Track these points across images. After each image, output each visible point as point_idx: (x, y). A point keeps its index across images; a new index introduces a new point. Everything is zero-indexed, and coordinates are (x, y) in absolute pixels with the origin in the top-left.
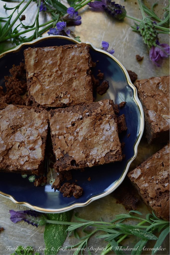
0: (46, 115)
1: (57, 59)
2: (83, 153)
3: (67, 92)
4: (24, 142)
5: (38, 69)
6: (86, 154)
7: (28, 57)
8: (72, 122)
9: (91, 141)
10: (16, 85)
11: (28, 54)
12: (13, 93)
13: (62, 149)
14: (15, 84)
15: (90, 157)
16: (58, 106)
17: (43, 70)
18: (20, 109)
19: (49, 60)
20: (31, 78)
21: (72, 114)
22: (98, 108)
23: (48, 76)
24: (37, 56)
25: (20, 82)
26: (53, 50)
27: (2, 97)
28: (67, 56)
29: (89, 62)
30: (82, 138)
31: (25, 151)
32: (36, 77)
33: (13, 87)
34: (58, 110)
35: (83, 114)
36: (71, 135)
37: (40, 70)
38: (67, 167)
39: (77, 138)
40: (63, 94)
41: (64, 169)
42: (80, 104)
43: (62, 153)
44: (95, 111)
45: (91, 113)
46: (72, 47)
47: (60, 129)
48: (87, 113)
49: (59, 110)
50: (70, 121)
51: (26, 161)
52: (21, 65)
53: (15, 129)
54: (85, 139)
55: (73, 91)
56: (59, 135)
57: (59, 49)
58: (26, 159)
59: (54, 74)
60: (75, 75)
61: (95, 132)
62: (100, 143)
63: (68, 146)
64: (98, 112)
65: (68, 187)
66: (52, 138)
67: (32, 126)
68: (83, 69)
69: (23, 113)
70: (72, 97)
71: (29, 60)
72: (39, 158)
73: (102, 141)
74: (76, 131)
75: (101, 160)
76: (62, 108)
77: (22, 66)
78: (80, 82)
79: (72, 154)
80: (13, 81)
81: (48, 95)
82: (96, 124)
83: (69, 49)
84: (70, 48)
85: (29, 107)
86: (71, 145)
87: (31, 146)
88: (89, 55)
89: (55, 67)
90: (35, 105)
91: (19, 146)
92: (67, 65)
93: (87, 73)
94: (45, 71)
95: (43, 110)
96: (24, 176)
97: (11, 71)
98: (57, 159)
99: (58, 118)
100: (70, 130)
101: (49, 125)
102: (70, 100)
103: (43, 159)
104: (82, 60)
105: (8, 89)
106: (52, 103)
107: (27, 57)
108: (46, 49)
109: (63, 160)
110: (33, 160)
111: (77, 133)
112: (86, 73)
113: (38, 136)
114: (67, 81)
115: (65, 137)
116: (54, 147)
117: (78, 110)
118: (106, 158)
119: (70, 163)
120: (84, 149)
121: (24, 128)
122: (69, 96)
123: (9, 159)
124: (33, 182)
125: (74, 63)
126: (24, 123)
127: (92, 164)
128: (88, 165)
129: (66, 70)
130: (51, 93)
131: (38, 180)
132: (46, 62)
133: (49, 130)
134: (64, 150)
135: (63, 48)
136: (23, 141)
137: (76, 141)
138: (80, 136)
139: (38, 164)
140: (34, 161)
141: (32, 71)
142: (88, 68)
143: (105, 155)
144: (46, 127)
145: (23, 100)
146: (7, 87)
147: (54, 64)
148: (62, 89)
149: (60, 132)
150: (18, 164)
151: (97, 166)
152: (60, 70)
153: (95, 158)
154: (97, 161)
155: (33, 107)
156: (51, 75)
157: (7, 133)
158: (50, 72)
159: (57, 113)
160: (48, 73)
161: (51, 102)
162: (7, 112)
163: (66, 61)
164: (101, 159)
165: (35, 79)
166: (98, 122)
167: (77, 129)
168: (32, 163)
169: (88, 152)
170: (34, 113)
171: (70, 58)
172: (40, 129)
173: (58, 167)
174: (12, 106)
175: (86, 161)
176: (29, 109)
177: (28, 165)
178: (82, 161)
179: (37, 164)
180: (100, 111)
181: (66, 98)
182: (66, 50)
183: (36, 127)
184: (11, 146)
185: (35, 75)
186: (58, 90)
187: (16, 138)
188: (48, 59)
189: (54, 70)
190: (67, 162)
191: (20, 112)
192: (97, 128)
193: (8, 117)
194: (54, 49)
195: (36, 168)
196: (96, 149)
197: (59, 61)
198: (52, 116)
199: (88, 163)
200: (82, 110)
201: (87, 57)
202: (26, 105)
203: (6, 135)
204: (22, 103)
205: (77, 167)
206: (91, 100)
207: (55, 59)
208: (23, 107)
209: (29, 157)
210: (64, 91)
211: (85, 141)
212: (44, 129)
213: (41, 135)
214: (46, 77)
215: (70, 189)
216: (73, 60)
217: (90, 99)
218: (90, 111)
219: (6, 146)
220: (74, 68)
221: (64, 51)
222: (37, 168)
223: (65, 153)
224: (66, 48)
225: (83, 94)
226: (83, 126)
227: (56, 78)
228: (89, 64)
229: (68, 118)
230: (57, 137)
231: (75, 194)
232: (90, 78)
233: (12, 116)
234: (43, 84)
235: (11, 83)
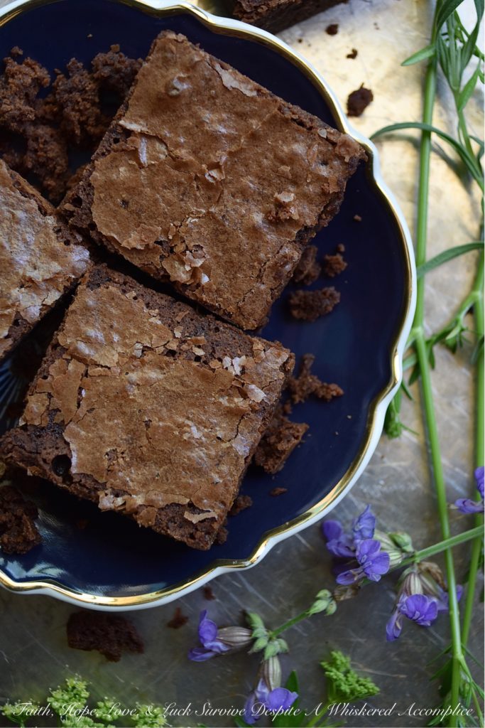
1: (242, 130)
2: (107, 454)
3: (202, 248)
6: (115, 463)
10: (79, 111)
11: (166, 54)
13: (56, 402)
14: (77, 103)
15: (120, 482)
16: (145, 268)
19: (214, 117)
20: (128, 133)
21: (153, 320)
24: (189, 78)
26: (247, 93)
29: (325, 207)
34: (122, 282)
35: (185, 342)
38: (34, 465)
40: (184, 245)
41: (21, 464)
43: (48, 415)
45: (211, 355)
46: (310, 128)
49: (125, 284)
56: (73, 357)
57: (266, 105)
59: (199, 168)
63: (78, 407)
66: (49, 350)
71: (156, 73)
75: (143, 512)
79: (75, 436)
81: (139, 216)
83: (296, 125)
84: (301, 123)
86: (90, 411)
88: (342, 188)
89: (216, 149)
93: (299, 235)
98: (22, 424)
99: (106, 302)
106: (135, 250)
107: (156, 60)
108: (230, 78)
109: (39, 436)
112: (295, 232)
115: (86, 375)
116: (39, 380)
117: (179, 320)
118: (162, 516)
119: (52, 457)
120: (118, 447)
122: (197, 263)
128: (98, 498)
130: (151, 217)
132: (203, 114)
134: (58, 410)
135: (280, 109)
142: (312, 221)
143: (168, 505)
152: (227, 171)
159: (112, 289)
161: (135, 244)
175: (101, 484)
178: (89, 476)
181: (183, 263)
182: (287, 123)
186: (177, 223)
188: (213, 111)
189: (208, 156)
190: (44, 452)
194: (252, 94)
196: (153, 468)
197: (242, 140)
200: (190, 329)
201: (332, 189)
205: (63, 483)
206: (252, 322)
207: (235, 124)
210: (193, 240)
217: (251, 315)
221: (276, 122)
223: (58, 419)
224: (288, 117)
225: (242, 287)
227: (198, 182)
228: (322, 212)
230: (64, 356)
232: (297, 255)
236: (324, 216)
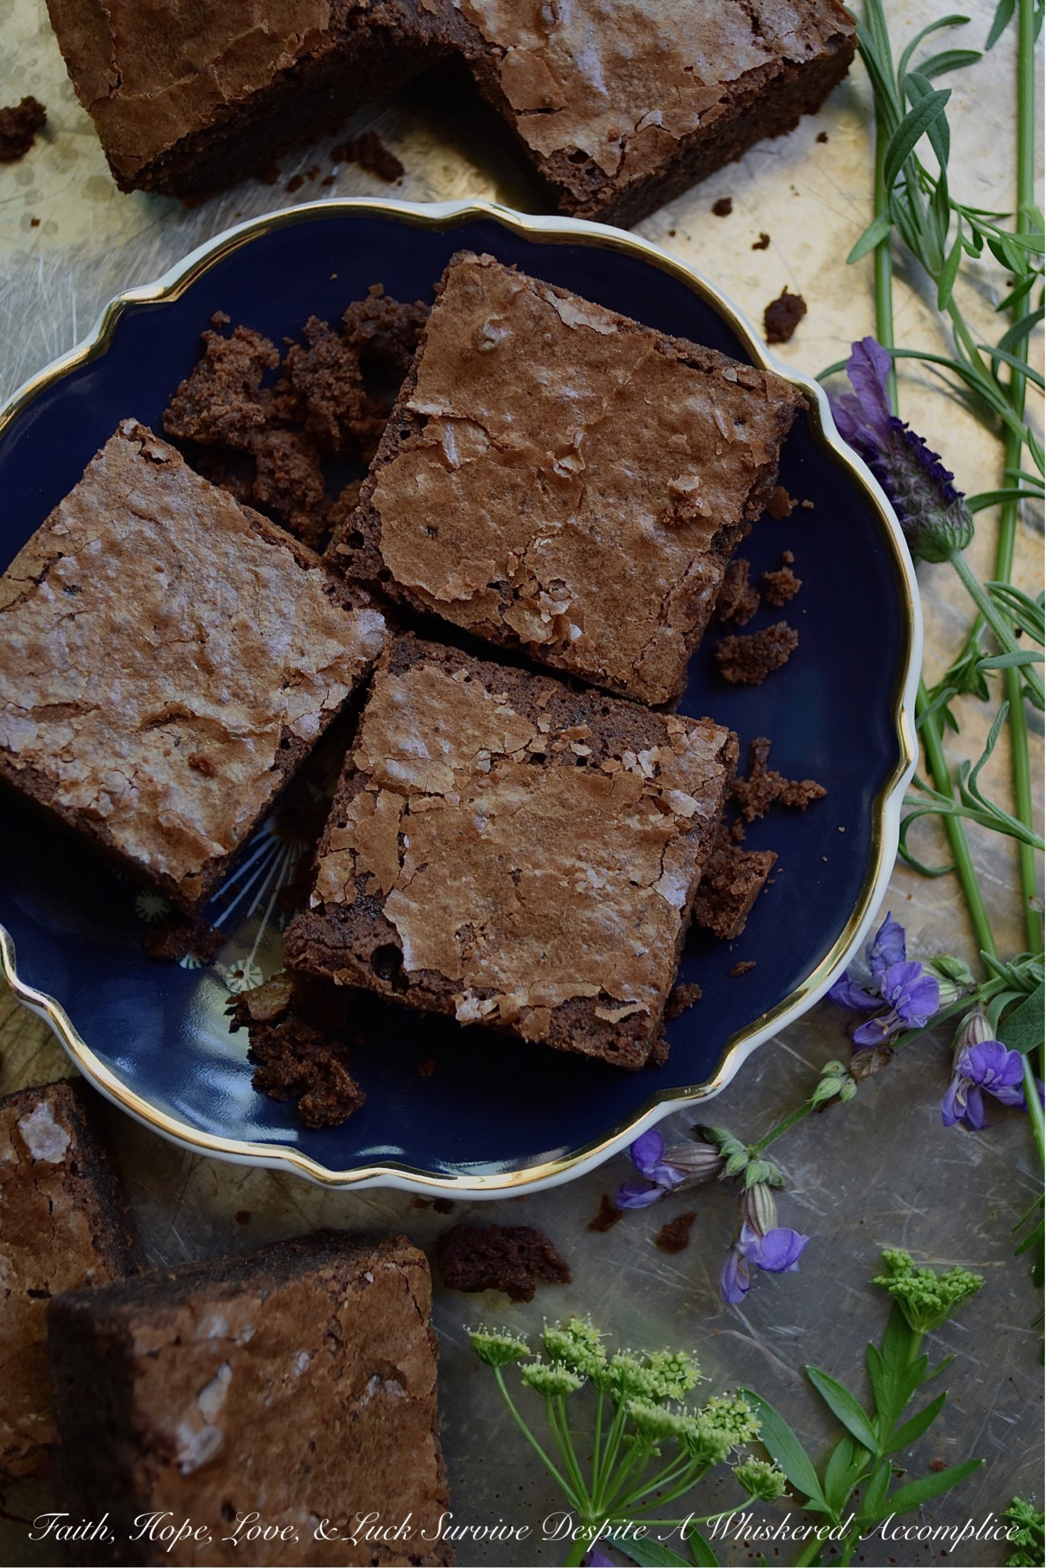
1: (602, 388)
2: (459, 935)
3: (564, 583)
5: (475, 385)
7: (457, 304)
10: (334, 398)
11: (466, 288)
13: (365, 862)
16: (477, 629)
19: (555, 375)
20: (419, 419)
21: (501, 710)
24: (505, 319)
25: (361, 393)
26: (602, 329)
28: (657, 397)
29: (752, 491)
34: (444, 656)
35: (557, 737)
38: (343, 966)
40: (534, 583)
41: (322, 969)
43: (356, 883)
45: (601, 753)
46: (710, 370)
48: (582, 742)
56: (383, 786)
57: (634, 344)
59: (542, 457)
63: (402, 865)
66: (341, 782)
68: (700, 507)
70: (575, 626)
71: (454, 319)
75: (529, 1017)
78: (654, 570)
79: (404, 912)
80: (334, 366)
81: (457, 548)
83: (686, 369)
84: (694, 365)
86: (421, 868)
88: (773, 457)
89: (565, 425)
90: (369, 562)
92: (630, 445)
93: (716, 540)
97: (352, 309)
98: (316, 903)
102: (555, 631)
104: (723, 462)
106: (458, 603)
107: (453, 298)
108: (571, 308)
109: (345, 920)
112: (709, 537)
114: (592, 529)
115: (407, 811)
116: (332, 831)
117: (543, 705)
118: (561, 1021)
119: (370, 950)
120: (474, 919)
122: (559, 608)
127: (480, 1014)
128: (454, 1006)
129: (616, 467)
130: (476, 547)
132: (537, 372)
134: (369, 874)
135: (657, 347)
141: (443, 384)
142: (733, 516)
143: (567, 1002)
152: (587, 456)
153: (507, 989)
154: (512, 1010)
156: (527, 455)
159: (430, 670)
160: (512, 437)
161: (456, 594)
164: (539, 1011)
169: (486, 945)
171: (670, 420)
173: (301, 942)
175: (455, 983)
178: (434, 973)
181: (537, 611)
182: (671, 366)
186: (519, 550)
188: (553, 366)
189: (554, 436)
190: (357, 944)
194: (610, 330)
197: (604, 403)
200: (562, 717)
201: (759, 460)
205: (394, 990)
206: (660, 691)
207: (587, 381)
210: (548, 573)
217: (656, 679)
221: (654, 368)
223: (371, 888)
224: (672, 357)
225: (637, 636)
227: (543, 481)
228: (748, 499)
230: (368, 787)
232: (717, 572)
235: (315, 369)
236: (751, 505)
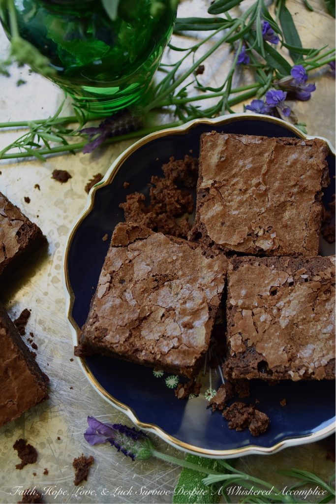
0: (224, 265)
1: (263, 161)
2: (284, 350)
3: (272, 227)
4: (174, 310)
5: (223, 173)
6: (290, 353)
7: (209, 149)
8: (272, 287)
9: (303, 330)
10: (172, 197)
11: (210, 144)
12: (163, 210)
13: (246, 336)
14: (169, 194)
15: (297, 362)
16: (248, 251)
17: (232, 177)
18: (176, 245)
19: (246, 162)
20: (207, 190)
21: (273, 272)
22: (326, 269)
23: (241, 190)
24: (226, 149)
25: (179, 191)
26: (257, 142)
27: (141, 214)
28: (282, 158)
29: (322, 178)
30: (287, 321)
31: (173, 328)
32: (216, 188)
33: (165, 199)
34: (248, 260)
35: (295, 275)
36: (265, 311)
37: (226, 177)
38: (248, 373)
39: (276, 320)
40: (262, 230)
41: (242, 376)
42: (293, 255)
43: (244, 344)
44: (320, 273)
45: (312, 275)
46: (296, 144)
47: (247, 296)
48: (304, 274)
49: (250, 260)
50: (268, 284)
51: (173, 348)
52: (186, 160)
53: (160, 280)
54: (292, 324)
55: (283, 227)
56: (243, 308)
57: (269, 144)
58: (175, 342)
59: (251, 189)
60: (291, 197)
61: (314, 315)
62: (320, 337)
63: (258, 333)
64: (326, 277)
65: (241, 411)
66: (228, 311)
67: (193, 281)
68: (310, 188)
69: (181, 255)
70: (280, 240)
71: (209, 155)
72: (200, 346)
73: (324, 334)
74: (278, 305)
75: (317, 372)
76: (257, 256)
77: (187, 162)
78: (299, 213)
79: (263, 348)
80: (167, 187)
81: (233, 227)
82: (318, 298)
83: (288, 146)
84: (290, 144)
85: (193, 244)
86: (264, 332)
87: (187, 319)
88: (326, 165)
89: (255, 176)
90: (205, 242)
91: (163, 315)
92: (279, 176)
93: (316, 198)
94: (235, 180)
95: (219, 254)
96: (158, 374)
97: (165, 168)
98: (233, 354)
99: (246, 274)
100: (267, 302)
101: (226, 284)
102: (274, 244)
103: (206, 350)
104: (310, 171)
105: (153, 202)
106: (239, 244)
107: (207, 148)
108: (245, 139)
109: (244, 357)
110: (187, 348)
111: (279, 310)
112: (313, 197)
113: (203, 302)
114: (275, 207)
115: (253, 315)
116: (230, 329)
117: (287, 266)
118: (328, 370)
119: (256, 365)
120: (287, 344)
121: (178, 282)
122: (273, 236)
123: (140, 337)
124: (172, 387)
125: (295, 174)
126: (180, 273)
127: (300, 376)
128: (290, 376)
129: (277, 184)
130: (239, 224)
131: (185, 386)
132: (241, 163)
133: (224, 295)
134: (248, 339)
135: (277, 142)
136: (173, 307)
137: (275, 326)
138: (284, 317)
139: (196, 358)
140: (189, 349)
141: (211, 176)
142: (319, 188)
143: (328, 362)
144: (221, 289)
145: (180, 227)
146: (152, 198)
147: (255, 171)
148: (263, 220)
149: (247, 303)
150: (156, 349)
151: (308, 382)
152: (266, 184)
153: (306, 364)
154: (310, 371)
155: (201, 245)
156: (246, 190)
157: (144, 287)
158: (246, 183)
159: (246, 266)
160: (240, 186)
161: (238, 241)
162: (150, 247)
163: (279, 167)
164: (319, 368)
165: (214, 192)
166: (324, 295)
167: (280, 303)
168: (184, 352)
169: (294, 351)
170: (201, 258)
171: (289, 164)
172: (208, 290)
173: (231, 369)
174: (160, 236)
175: (288, 367)
176: (192, 248)
177: (175, 356)
178: (280, 366)
179: (194, 357)
180: (330, 276)
181: (266, 239)
182: (283, 147)
183: (201, 284)
184: (148, 313)
185: (216, 185)
186: (254, 221)
187: (160, 298)
188: (245, 159)
189: (253, 181)
190: (251, 364)
191: (174, 249)
192: (318, 308)
193: (151, 257)
194: (260, 142)
195: (190, 363)
196: (311, 347)
197: (266, 166)
198: (235, 268)
199: (291, 373)
200: (294, 268)
201: (322, 167)
202: (187, 239)
203: (141, 290)
204: (177, 233)
205: (268, 376)
206: (314, 252)
207: (259, 160)
208: (182, 242)
209: (179, 340)
210: (266, 225)
211: (292, 328)
212: (216, 290)
213: (208, 301)
214: (235, 192)
215: (245, 416)
216: (292, 169)
217: (312, 248)
218: (311, 271)
219: (139, 311)
220: (292, 183)
221: (278, 149)
222: (191, 365)
223: (250, 344)
224: (283, 144)
225: (301, 237)
226: (291, 299)
227: (254, 196)
229: (264, 278)
230: (238, 310)
231: (254, 428)
232: (319, 208)
233: (158, 255)
234: (228, 204)
235: (161, 192)
236: (323, 182)
